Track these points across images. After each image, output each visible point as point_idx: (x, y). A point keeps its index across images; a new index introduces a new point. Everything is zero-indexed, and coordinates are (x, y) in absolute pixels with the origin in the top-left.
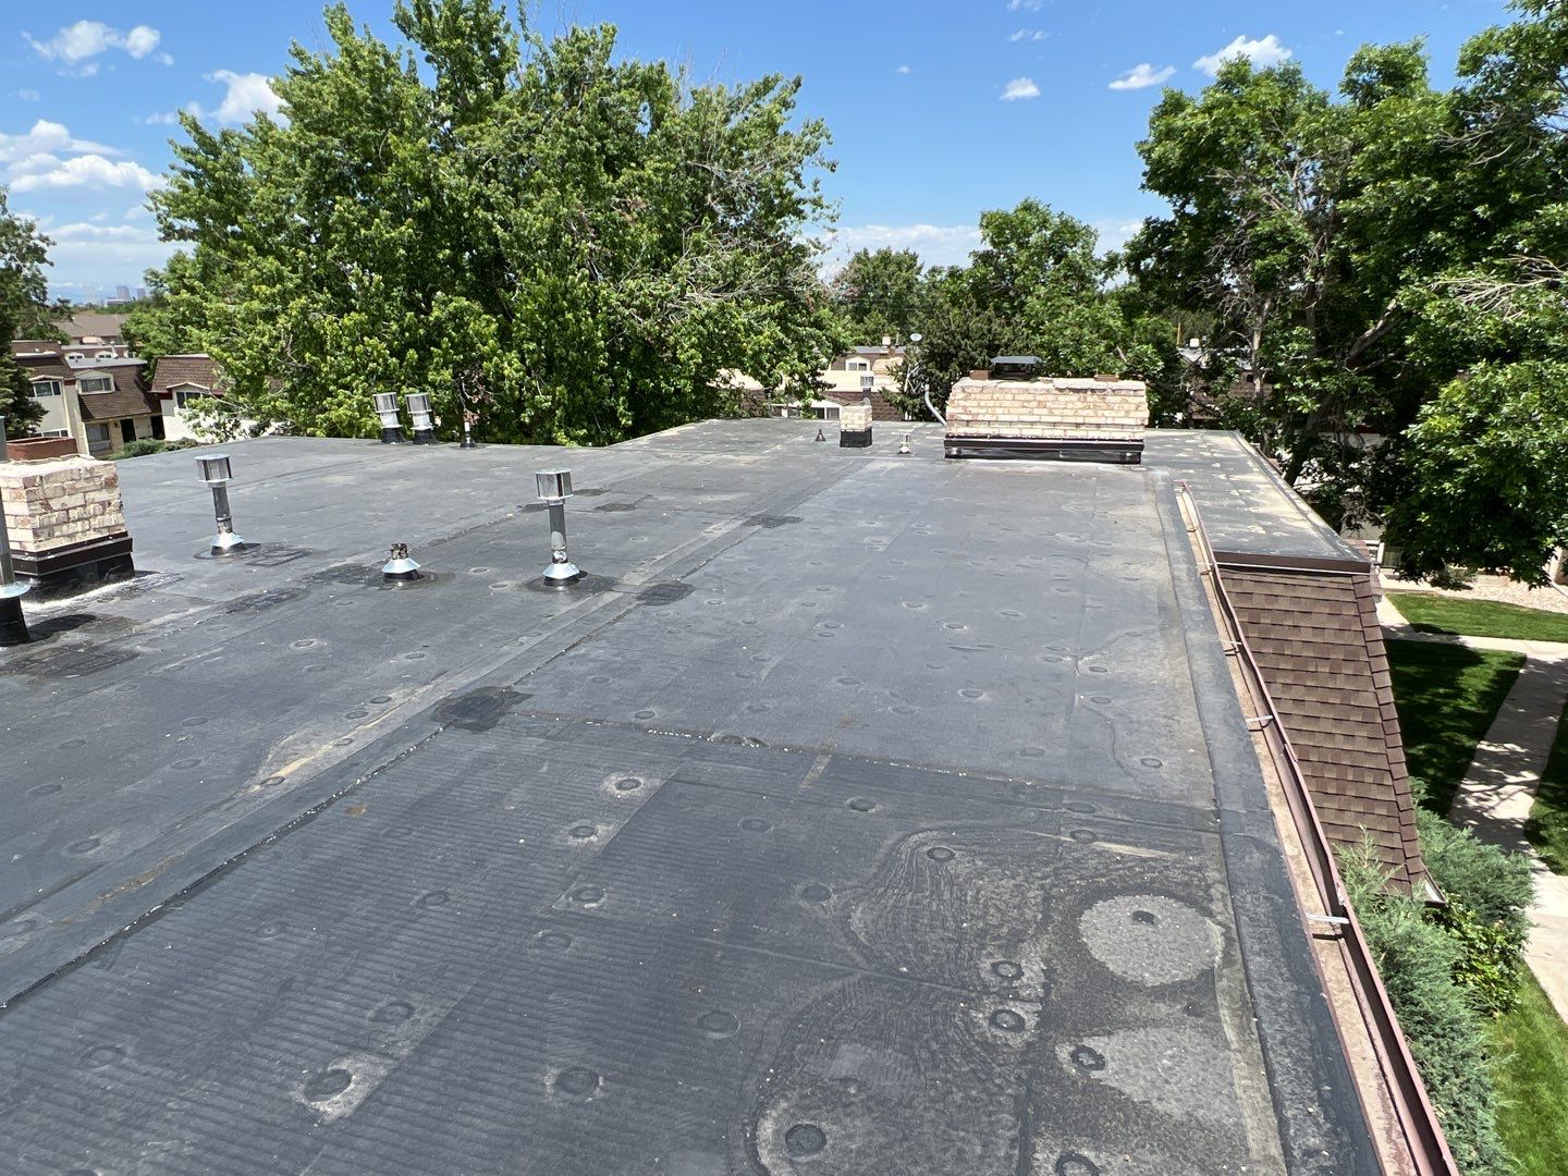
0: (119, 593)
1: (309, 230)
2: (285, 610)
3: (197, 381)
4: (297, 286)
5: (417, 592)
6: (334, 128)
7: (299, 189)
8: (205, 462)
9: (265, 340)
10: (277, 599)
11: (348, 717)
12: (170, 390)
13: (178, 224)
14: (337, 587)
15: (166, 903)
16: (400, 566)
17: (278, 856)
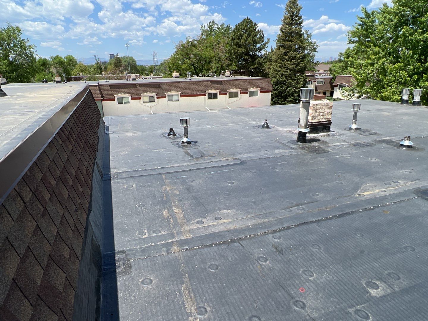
0: (326, 135)
1: (390, 38)
2: (368, 149)
3: (345, 83)
4: (383, 56)
5: (410, 152)
6: (409, 4)
7: (392, 26)
8: (354, 104)
9: (369, 72)
10: (366, 145)
11: (385, 184)
12: (337, 84)
13: (353, 39)
14: (384, 145)
15: (333, 216)
16: (407, 143)
17: (362, 216)
